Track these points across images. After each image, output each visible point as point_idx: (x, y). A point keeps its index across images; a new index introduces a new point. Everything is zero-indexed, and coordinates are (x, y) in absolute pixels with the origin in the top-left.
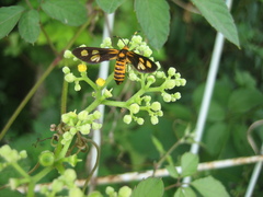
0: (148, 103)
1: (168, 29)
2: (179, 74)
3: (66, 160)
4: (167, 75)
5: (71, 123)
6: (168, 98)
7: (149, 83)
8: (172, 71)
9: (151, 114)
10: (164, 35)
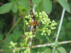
0: (47, 30)
1: (52, 9)
2: (55, 22)
3: (27, 45)
4: (52, 22)
5: (27, 35)
6: (52, 28)
7: (47, 25)
8: (53, 21)
9: (48, 33)
10: (50, 10)
